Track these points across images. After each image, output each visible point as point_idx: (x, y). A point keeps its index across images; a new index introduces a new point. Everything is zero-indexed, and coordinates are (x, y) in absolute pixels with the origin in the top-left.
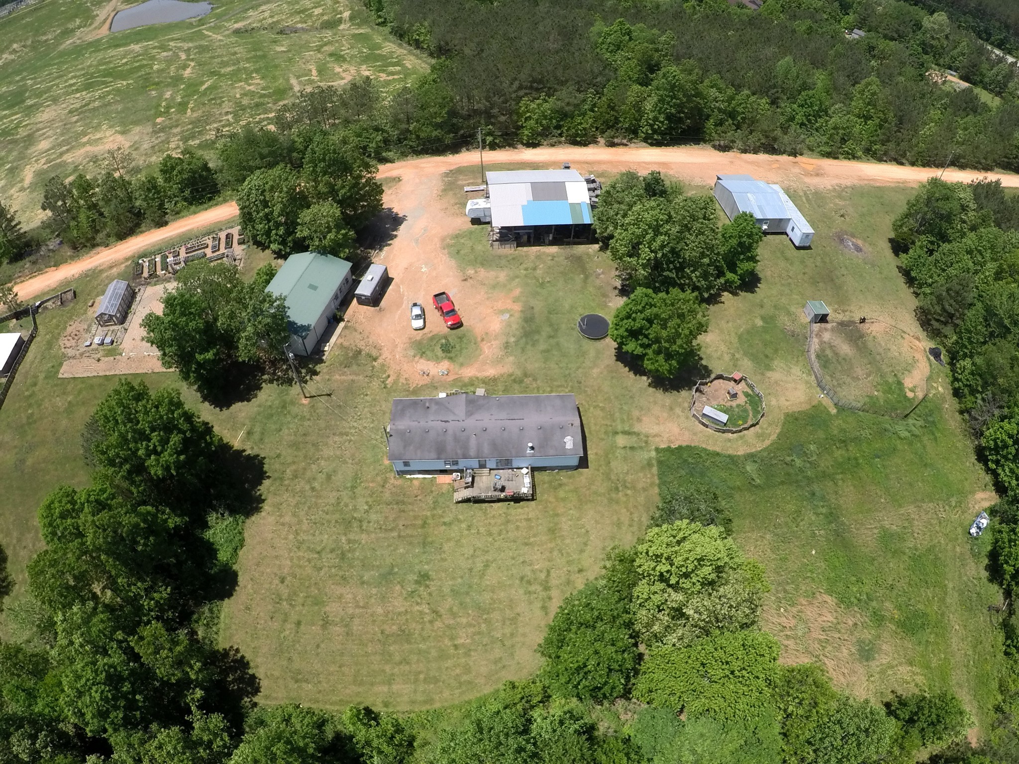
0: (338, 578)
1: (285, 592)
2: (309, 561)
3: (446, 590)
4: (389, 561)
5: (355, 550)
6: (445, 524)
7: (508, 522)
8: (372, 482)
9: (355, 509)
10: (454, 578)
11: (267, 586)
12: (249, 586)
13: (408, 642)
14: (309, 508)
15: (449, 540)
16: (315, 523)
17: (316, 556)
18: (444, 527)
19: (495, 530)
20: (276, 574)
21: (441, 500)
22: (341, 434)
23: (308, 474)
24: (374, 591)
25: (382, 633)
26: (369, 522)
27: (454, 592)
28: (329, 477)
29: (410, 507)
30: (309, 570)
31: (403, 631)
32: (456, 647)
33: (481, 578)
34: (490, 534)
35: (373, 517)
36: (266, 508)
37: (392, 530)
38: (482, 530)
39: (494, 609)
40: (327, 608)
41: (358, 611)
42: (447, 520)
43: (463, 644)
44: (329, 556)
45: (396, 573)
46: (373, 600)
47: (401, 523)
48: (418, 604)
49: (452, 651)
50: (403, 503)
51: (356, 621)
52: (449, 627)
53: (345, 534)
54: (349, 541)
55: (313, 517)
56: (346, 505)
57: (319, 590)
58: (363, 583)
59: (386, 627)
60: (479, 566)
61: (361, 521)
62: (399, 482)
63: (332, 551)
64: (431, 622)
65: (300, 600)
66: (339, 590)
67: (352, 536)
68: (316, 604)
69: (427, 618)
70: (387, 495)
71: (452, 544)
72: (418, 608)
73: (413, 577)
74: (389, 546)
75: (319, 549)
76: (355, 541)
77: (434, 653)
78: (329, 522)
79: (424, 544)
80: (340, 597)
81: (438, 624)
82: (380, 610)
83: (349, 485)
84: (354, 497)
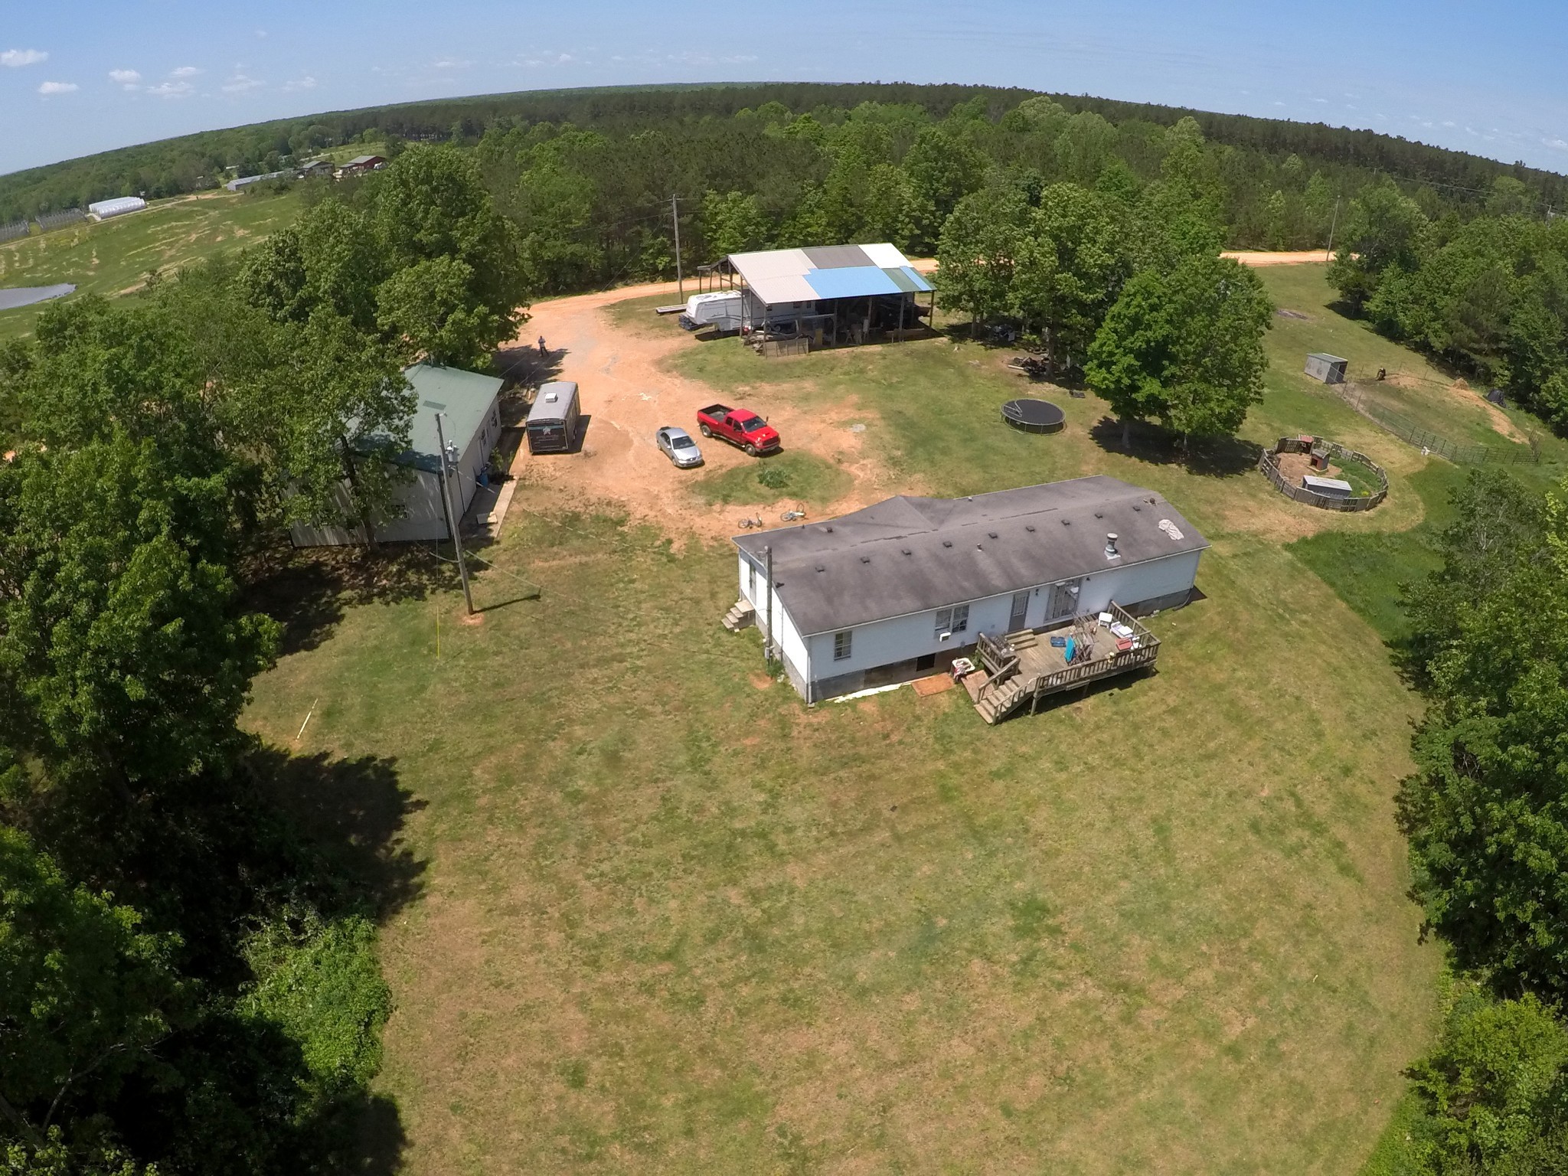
0: (770, 1008)
1: (603, 1114)
2: (647, 989)
3: (1112, 922)
4: (906, 907)
5: (785, 913)
6: (997, 775)
7: (1136, 727)
8: (747, 735)
9: (730, 810)
10: (1107, 887)
11: (524, 1114)
12: (455, 1134)
13: (1102, 1102)
14: (583, 846)
15: (1031, 806)
16: (621, 880)
17: (665, 967)
18: (999, 785)
19: (1121, 750)
20: (542, 1067)
21: (954, 730)
22: (602, 662)
23: (546, 766)
24: (912, 1002)
25: (1007, 1112)
26: (789, 830)
27: (1138, 920)
28: (613, 759)
29: (885, 764)
30: (658, 1016)
31: (1068, 1079)
32: (1234, 1051)
33: (1169, 861)
34: (1119, 763)
35: (795, 814)
36: (437, 881)
37: (866, 829)
38: (1094, 759)
39: (1250, 918)
40: (783, 1112)
41: (891, 1081)
42: (995, 765)
43: (1246, 1036)
44: (711, 954)
45: (948, 931)
46: (924, 1031)
47: (884, 807)
48: (1060, 986)
49: (1232, 1068)
50: (858, 759)
51: (905, 1114)
52: (1177, 1008)
53: (734, 882)
54: (755, 896)
55: (605, 867)
56: (699, 809)
57: (723, 1066)
58: (863, 992)
59: (1006, 1091)
60: (1146, 839)
61: (763, 835)
62: (822, 717)
63: (713, 937)
64: (1127, 1019)
65: (673, 1121)
66: (798, 1041)
67: (755, 880)
68: (738, 1113)
69: (1111, 1013)
70: (806, 754)
71: (1044, 812)
72: (1066, 997)
73: (999, 925)
74: (886, 869)
75: (666, 945)
76: (773, 891)
77: (1191, 1099)
78: (664, 864)
79: (978, 835)
80: (811, 1061)
81: (1150, 1015)
82: (962, 1050)
83: (682, 759)
84: (711, 784)
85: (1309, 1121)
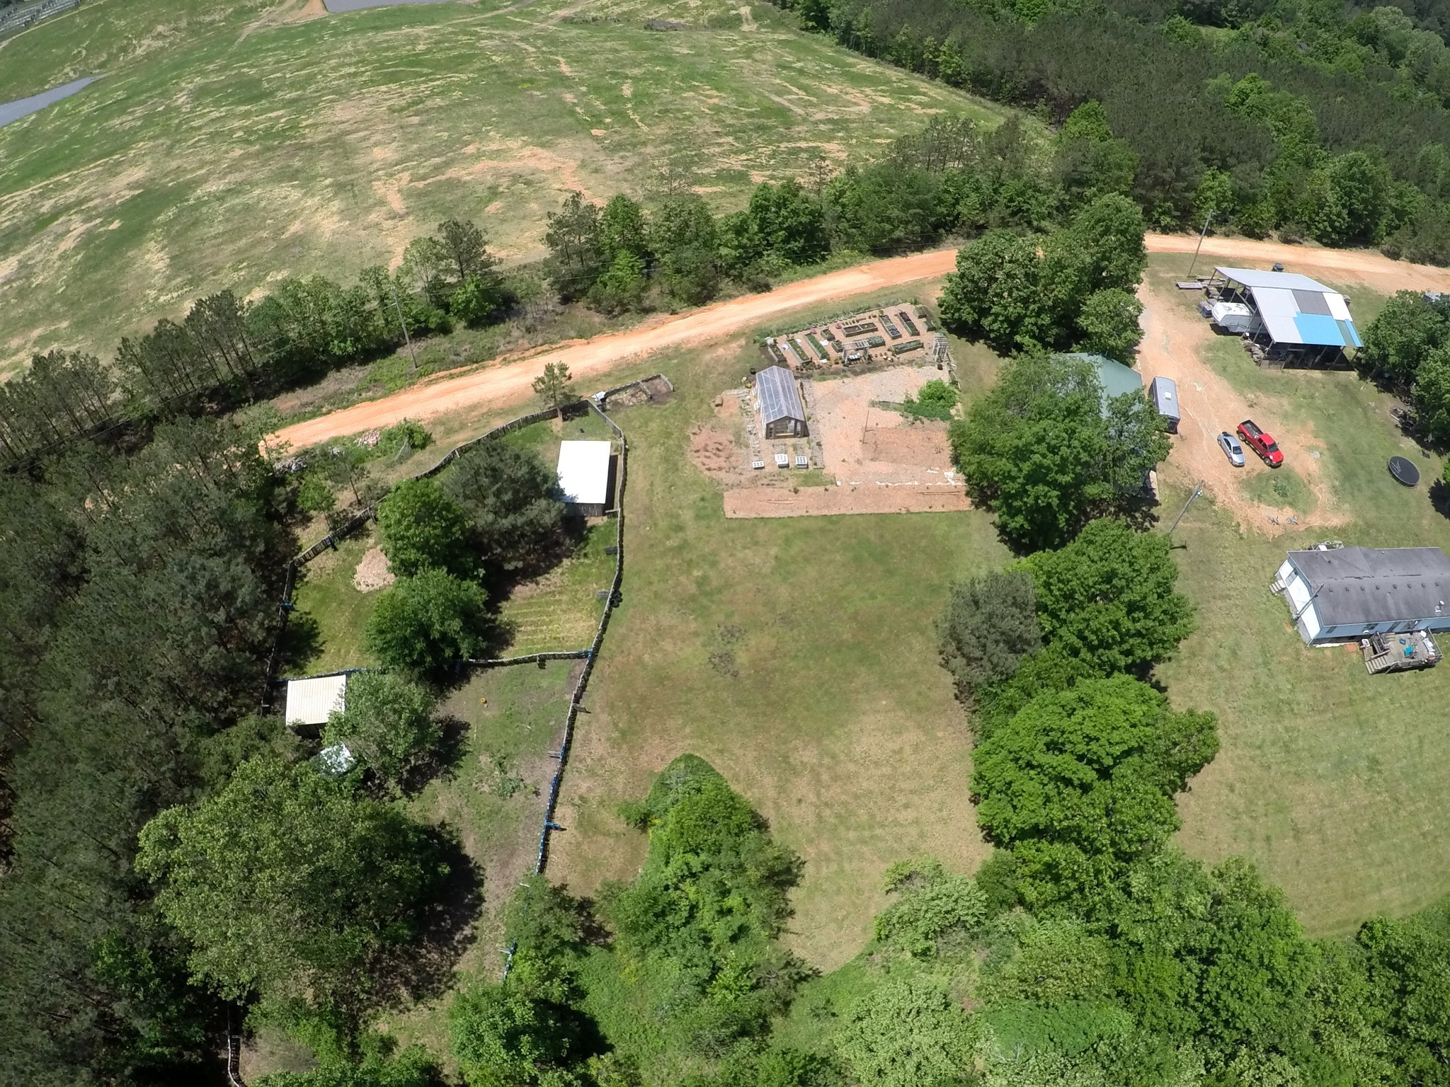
0: (1291, 776)
1: (1240, 803)
2: (1252, 759)
3: (1398, 774)
4: (1335, 748)
5: (1296, 740)
6: (1369, 699)
7: (1422, 692)
8: (1284, 655)
9: (1278, 690)
10: (1399, 760)
11: (1214, 799)
12: (1192, 803)
13: (1382, 837)
14: (1226, 693)
15: (1380, 717)
16: (1241, 712)
17: (1258, 752)
18: (1370, 704)
19: (1414, 702)
20: (1221, 783)
21: (1356, 672)
22: (1223, 597)
23: (1208, 651)
24: (1334, 785)
25: (1356, 832)
26: (1298, 704)
27: (1406, 776)
28: (1234, 653)
29: (1332, 682)
30: (1258, 771)
31: (1374, 827)
32: (1424, 835)
33: (1421, 756)
34: (1412, 707)
35: (1301, 697)
36: (1173, 698)
37: (1324, 711)
38: (1404, 702)
39: (1441, 789)
40: (1294, 814)
41: (1325, 811)
42: (1369, 694)
43: (1429, 832)
44: (1273, 750)
45: (1346, 761)
46: (1336, 797)
47: (1331, 702)
48: (1378, 793)
49: (1422, 841)
50: (1323, 678)
51: (1328, 824)
52: (1411, 813)
53: (1279, 721)
54: (1287, 730)
55: (1235, 704)
56: (1267, 686)
57: (1276, 793)
58: (1319, 777)
59: (1357, 825)
60: (1415, 743)
61: (1289, 704)
62: (1311, 654)
63: (1273, 744)
64: (1396, 812)
65: (1261, 810)
66: (1300, 790)
67: (1286, 723)
68: (1280, 811)
69: (1391, 809)
70: (1306, 671)
71: (1383, 721)
72: (1379, 798)
73: (1363, 764)
74: (1329, 729)
75: (1258, 743)
76: (1293, 729)
77: (1407, 846)
78: (1255, 708)
79: (1360, 724)
80: (1303, 798)
81: (1402, 813)
82: (1346, 807)
83: (1260, 660)
84: (1271, 675)
85: (1439, 868)
